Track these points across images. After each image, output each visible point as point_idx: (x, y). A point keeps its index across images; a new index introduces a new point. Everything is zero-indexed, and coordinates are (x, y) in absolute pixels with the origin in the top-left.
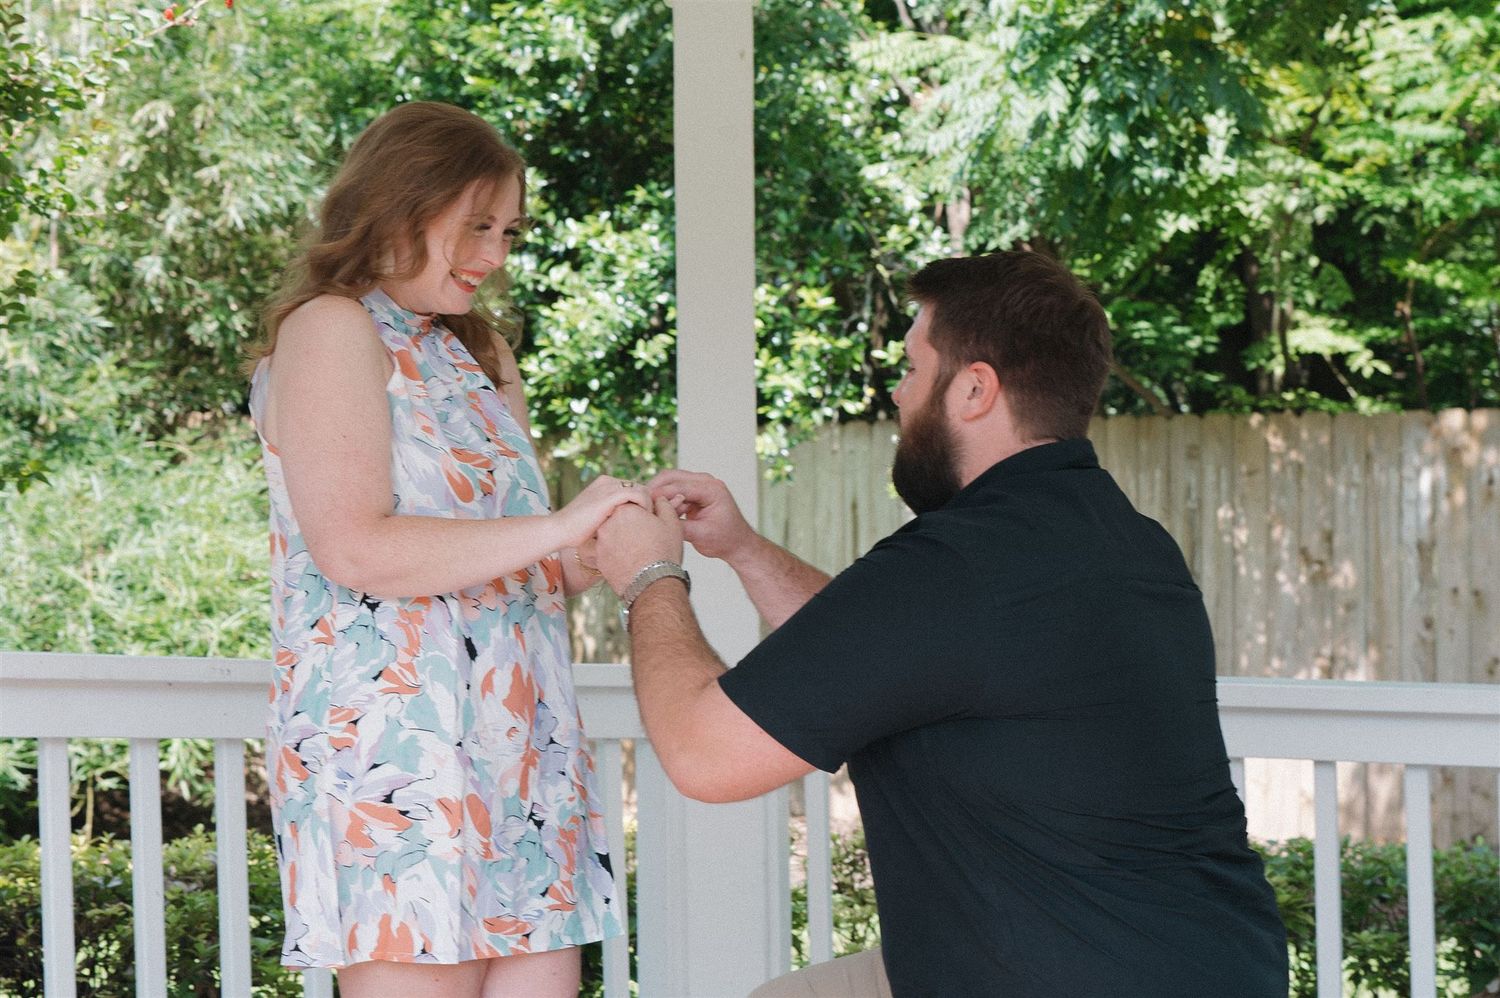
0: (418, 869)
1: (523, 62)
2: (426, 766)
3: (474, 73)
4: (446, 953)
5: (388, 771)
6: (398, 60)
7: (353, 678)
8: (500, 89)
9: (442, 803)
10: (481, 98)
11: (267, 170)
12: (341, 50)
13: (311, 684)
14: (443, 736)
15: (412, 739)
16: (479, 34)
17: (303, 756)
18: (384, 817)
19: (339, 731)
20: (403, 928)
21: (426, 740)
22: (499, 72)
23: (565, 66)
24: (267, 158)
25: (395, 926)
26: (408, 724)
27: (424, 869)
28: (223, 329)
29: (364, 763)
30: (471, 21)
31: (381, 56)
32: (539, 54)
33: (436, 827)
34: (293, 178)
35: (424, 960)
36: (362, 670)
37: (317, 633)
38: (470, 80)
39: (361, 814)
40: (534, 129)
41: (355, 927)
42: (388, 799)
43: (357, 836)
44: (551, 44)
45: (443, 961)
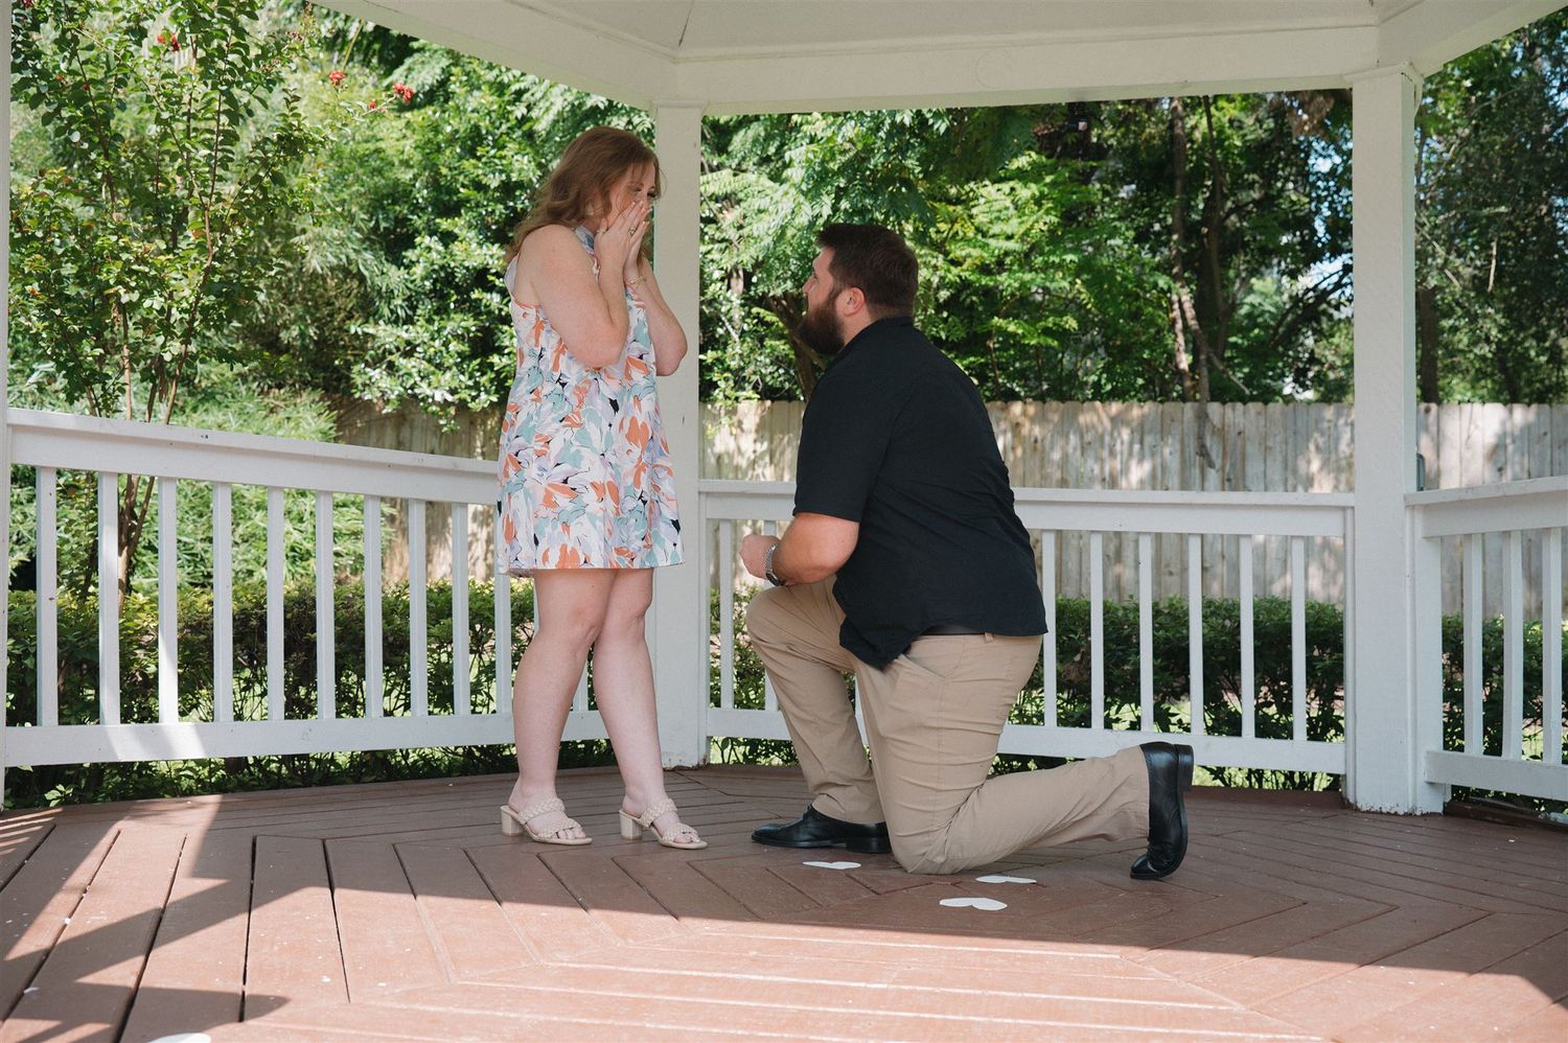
0: (581, 519)
1: (494, 182)
2: (585, 465)
3: (463, 186)
4: (597, 562)
5: (565, 468)
6: (415, 178)
7: (549, 419)
8: (480, 196)
9: (592, 484)
10: (468, 201)
11: (335, 239)
12: (379, 171)
13: (526, 422)
14: (593, 450)
15: (578, 451)
16: (468, 164)
17: (519, 459)
18: (563, 492)
19: (539, 447)
20: (573, 549)
21: (585, 452)
22: (479, 186)
23: (520, 185)
24: (336, 232)
25: (569, 550)
26: (575, 443)
27: (584, 519)
28: (302, 335)
29: (552, 463)
30: (461, 158)
31: (406, 176)
32: (504, 177)
33: (590, 497)
34: (350, 245)
35: (586, 566)
36: (554, 415)
37: (533, 396)
38: (462, 190)
39: (550, 489)
40: (496, 223)
41: (548, 550)
42: (565, 482)
43: (549, 502)
44: (512, 171)
45: (596, 566)
